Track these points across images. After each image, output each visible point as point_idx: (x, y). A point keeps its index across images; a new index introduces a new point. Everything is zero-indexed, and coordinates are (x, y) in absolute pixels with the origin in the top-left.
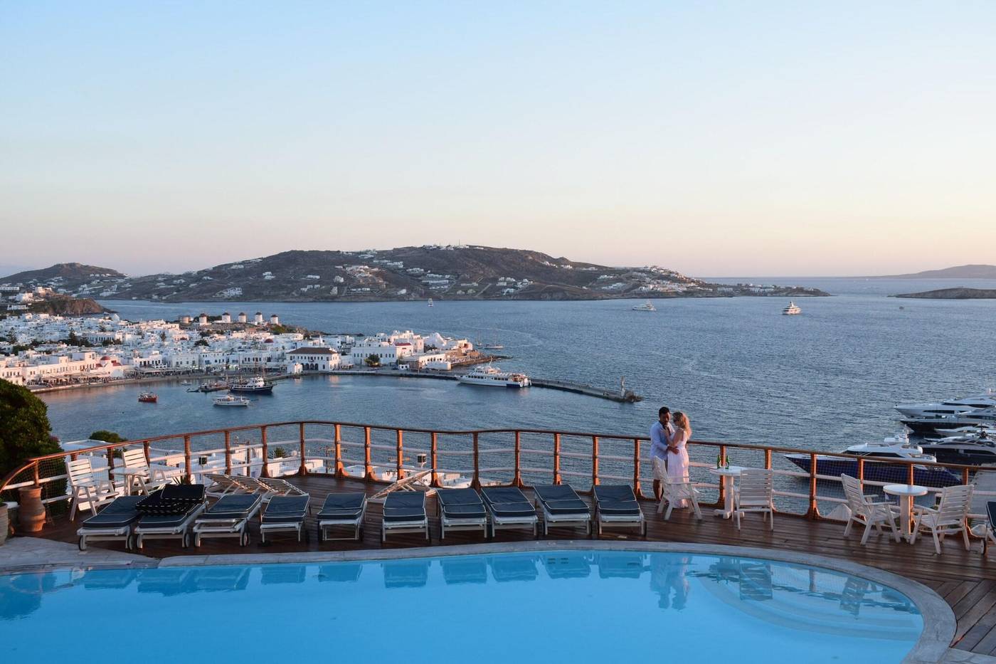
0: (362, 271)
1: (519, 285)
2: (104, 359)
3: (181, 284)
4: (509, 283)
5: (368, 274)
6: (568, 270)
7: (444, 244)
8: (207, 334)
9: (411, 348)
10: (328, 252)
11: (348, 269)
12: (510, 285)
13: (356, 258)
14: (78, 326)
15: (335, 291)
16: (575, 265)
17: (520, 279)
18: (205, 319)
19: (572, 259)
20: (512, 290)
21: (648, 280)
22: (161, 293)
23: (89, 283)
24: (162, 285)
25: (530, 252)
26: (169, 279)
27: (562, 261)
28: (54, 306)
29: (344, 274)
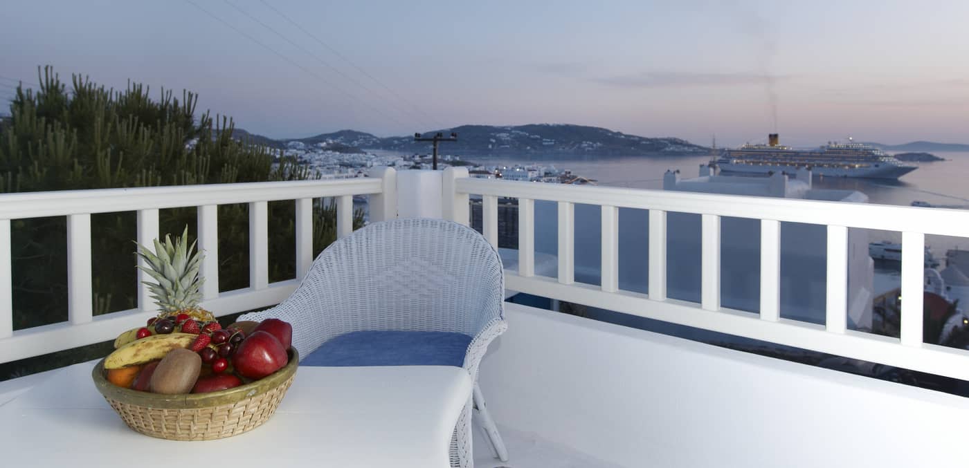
0: (504, 136)
1: (595, 145)
2: (360, 172)
3: (406, 142)
4: (589, 144)
5: (509, 138)
6: (622, 139)
7: (551, 124)
8: (419, 163)
9: (537, 172)
10: (486, 127)
11: (498, 135)
12: (589, 146)
13: (503, 130)
14: (347, 157)
15: (490, 146)
16: (626, 136)
17: (595, 143)
18: (418, 156)
19: (624, 133)
20: (590, 149)
21: (669, 145)
22: (395, 146)
23: (357, 140)
24: (396, 142)
25: (601, 129)
26: (398, 139)
27: (619, 134)
28: (336, 148)
29: (494, 137)
